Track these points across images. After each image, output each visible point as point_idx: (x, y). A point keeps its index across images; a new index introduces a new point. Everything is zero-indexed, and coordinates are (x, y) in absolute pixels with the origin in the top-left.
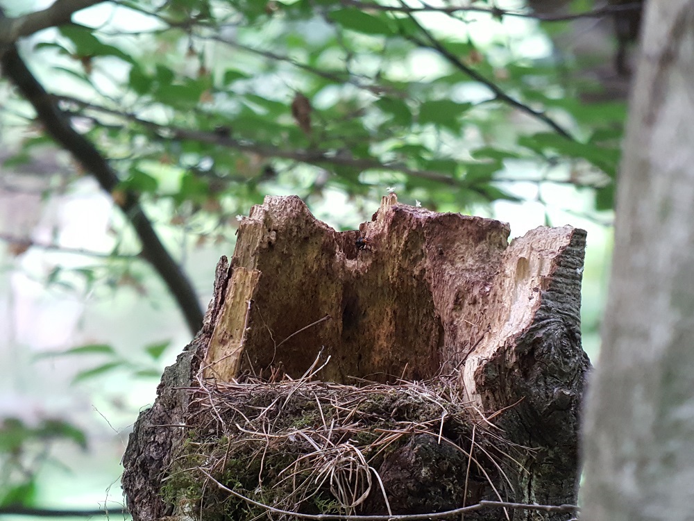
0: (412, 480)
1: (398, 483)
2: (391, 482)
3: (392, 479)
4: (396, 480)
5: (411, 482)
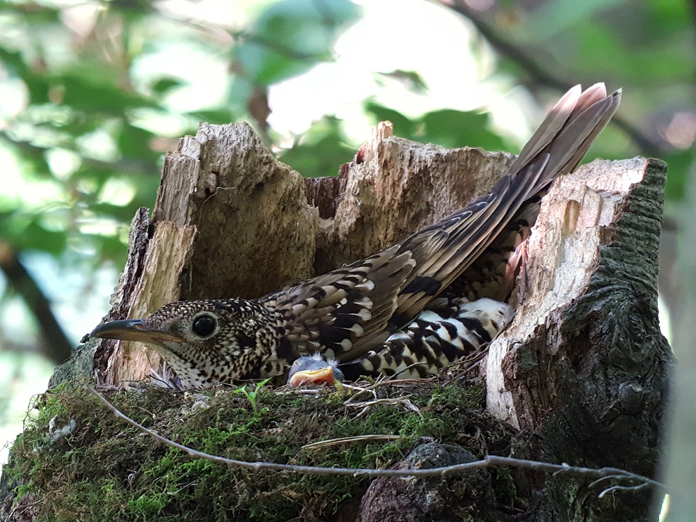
0: (413, 510)
1: (391, 514)
2: (382, 512)
3: (383, 509)
4: (390, 510)
5: (411, 513)
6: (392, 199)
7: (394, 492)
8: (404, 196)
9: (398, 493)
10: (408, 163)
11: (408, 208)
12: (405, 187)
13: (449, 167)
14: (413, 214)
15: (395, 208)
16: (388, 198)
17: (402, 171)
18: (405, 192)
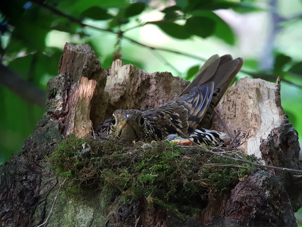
0: (260, 198)
1: (249, 198)
2: (245, 197)
3: (246, 195)
4: (249, 196)
5: (258, 199)
6: (133, 90)
7: (250, 189)
8: (138, 90)
9: (252, 190)
10: (140, 76)
11: (138, 95)
12: (139, 86)
13: (161, 79)
14: (141, 98)
15: (134, 94)
16: (131, 90)
17: (138, 79)
18: (139, 87)
